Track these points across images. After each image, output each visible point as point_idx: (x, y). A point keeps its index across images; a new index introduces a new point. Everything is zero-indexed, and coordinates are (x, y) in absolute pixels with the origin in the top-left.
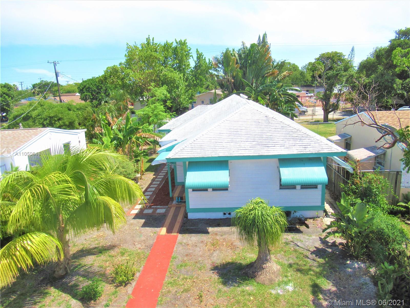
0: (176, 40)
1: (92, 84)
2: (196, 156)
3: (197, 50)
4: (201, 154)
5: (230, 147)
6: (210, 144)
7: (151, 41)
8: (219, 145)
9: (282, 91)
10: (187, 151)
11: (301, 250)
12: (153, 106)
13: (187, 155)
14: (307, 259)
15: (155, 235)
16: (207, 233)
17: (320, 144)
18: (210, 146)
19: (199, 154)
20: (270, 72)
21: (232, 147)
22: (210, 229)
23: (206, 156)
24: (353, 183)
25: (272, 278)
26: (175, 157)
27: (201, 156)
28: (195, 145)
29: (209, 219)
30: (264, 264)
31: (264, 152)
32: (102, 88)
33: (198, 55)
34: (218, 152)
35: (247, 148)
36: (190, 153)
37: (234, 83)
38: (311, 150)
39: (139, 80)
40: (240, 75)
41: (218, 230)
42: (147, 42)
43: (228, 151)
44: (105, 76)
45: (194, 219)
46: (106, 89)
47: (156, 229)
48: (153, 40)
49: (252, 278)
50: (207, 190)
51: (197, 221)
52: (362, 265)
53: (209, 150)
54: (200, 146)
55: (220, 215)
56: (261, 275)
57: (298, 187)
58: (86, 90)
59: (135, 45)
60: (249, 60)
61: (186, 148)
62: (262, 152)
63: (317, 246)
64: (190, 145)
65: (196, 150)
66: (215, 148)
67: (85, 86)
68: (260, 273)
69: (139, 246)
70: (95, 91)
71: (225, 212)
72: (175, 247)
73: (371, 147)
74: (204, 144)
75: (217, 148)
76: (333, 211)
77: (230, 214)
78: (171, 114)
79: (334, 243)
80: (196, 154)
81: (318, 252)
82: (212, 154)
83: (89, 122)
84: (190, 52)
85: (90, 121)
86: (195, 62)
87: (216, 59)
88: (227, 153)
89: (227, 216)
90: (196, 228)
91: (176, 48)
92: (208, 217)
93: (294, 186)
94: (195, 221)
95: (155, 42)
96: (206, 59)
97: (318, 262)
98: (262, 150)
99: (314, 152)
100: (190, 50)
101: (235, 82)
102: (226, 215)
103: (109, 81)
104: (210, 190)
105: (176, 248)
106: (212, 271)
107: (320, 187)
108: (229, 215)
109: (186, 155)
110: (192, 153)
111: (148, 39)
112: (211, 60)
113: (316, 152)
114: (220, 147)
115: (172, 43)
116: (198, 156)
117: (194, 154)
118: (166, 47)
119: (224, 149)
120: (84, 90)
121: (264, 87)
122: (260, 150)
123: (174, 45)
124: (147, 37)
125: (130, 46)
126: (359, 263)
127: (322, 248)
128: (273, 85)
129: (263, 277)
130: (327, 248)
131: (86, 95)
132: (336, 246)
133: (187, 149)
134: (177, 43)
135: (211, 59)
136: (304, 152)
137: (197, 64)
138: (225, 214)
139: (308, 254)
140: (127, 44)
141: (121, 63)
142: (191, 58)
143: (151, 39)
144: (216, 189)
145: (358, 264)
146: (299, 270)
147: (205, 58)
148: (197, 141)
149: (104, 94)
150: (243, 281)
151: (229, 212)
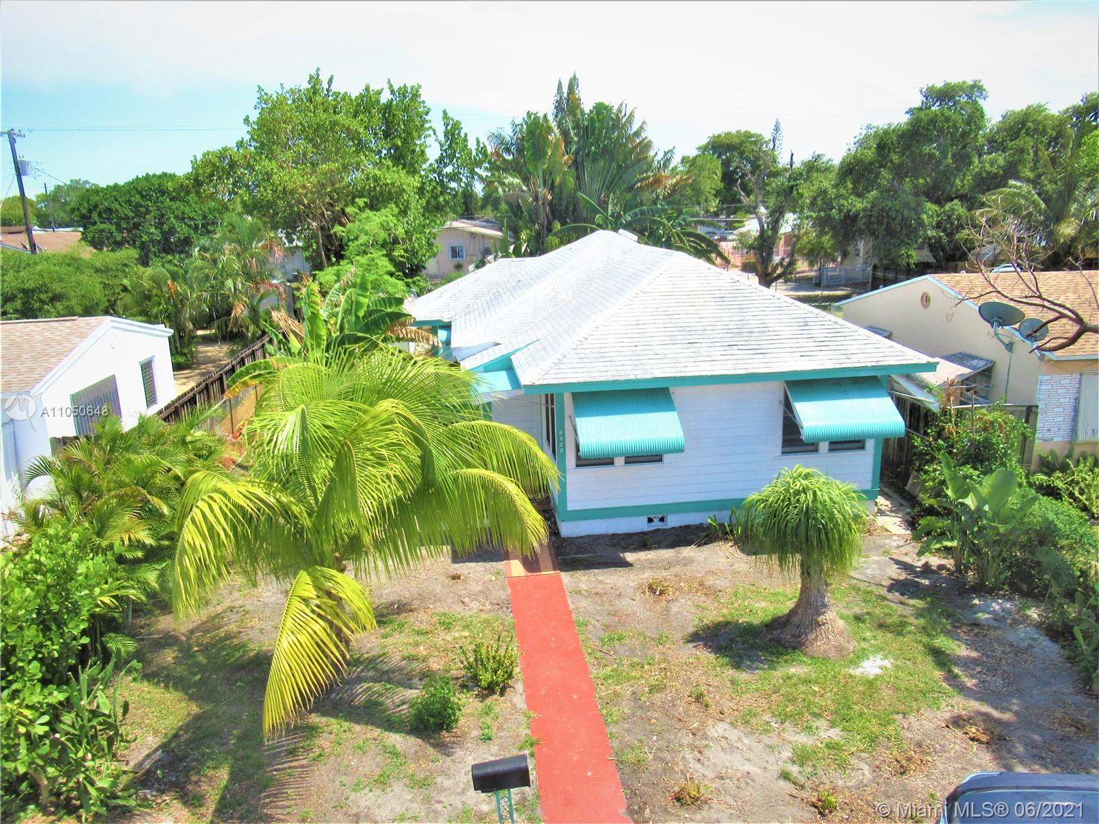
0: (391, 86)
1: (116, 200)
2: (598, 379)
3: (445, 113)
4: (608, 373)
5: (673, 355)
6: (621, 349)
7: (325, 86)
8: (645, 352)
9: (680, 225)
10: (570, 366)
11: (863, 586)
12: (363, 260)
13: (575, 375)
14: (886, 603)
15: (501, 578)
16: (627, 565)
17: (876, 346)
18: (623, 354)
19: (603, 374)
20: (649, 177)
21: (679, 355)
22: (629, 557)
23: (622, 378)
24: (940, 435)
25: (840, 644)
26: (546, 382)
27: (610, 379)
28: (587, 351)
29: (614, 535)
30: (819, 614)
31: (757, 366)
32: (148, 212)
33: (449, 127)
34: (648, 367)
35: (714, 358)
36: (581, 370)
37: (551, 203)
38: (861, 360)
39: (300, 190)
40: (571, 182)
41: (649, 556)
42: (309, 86)
43: (672, 365)
44: (197, 175)
45: (578, 538)
46: (163, 215)
47: (494, 564)
48: (330, 82)
49: (794, 648)
50: (612, 464)
51: (585, 540)
52: (1008, 605)
53: (624, 363)
54: (600, 355)
55: (639, 525)
56: (816, 639)
57: (824, 447)
58: (100, 215)
59: (280, 92)
60: (592, 145)
61: (565, 360)
62: (753, 366)
63: (895, 576)
64: (573, 352)
65: (594, 364)
66: (636, 357)
67: (96, 206)
68: (812, 636)
69: (475, 606)
70: (127, 218)
71: (652, 516)
72: (569, 602)
73: (955, 355)
74: (608, 350)
75: (641, 357)
76: (888, 503)
77: (662, 520)
78: (410, 280)
79: (926, 566)
80: (597, 374)
81: (901, 587)
82: (636, 372)
83: (160, 304)
84: (427, 118)
85: (163, 302)
86: (442, 146)
87: (499, 138)
88: (673, 370)
89: (656, 525)
90: (593, 557)
91: (389, 106)
92: (611, 531)
93: (813, 444)
94: (579, 540)
95: (334, 88)
96: (468, 138)
97: (914, 606)
98: (751, 361)
99: (870, 364)
100: (427, 114)
101: (554, 202)
102: (653, 524)
103: (205, 191)
104: (619, 461)
105: (573, 603)
106: (691, 645)
107: (870, 444)
108: (660, 523)
109: (572, 375)
110: (586, 370)
111: (314, 80)
112: (481, 141)
113: (874, 364)
114: (650, 357)
115: (379, 93)
116: (602, 379)
117: (592, 374)
118: (365, 104)
119: (661, 361)
120: (95, 216)
121: (636, 214)
122: (747, 361)
123: (385, 98)
124: (313, 73)
125: (266, 94)
126: (1000, 601)
127: (906, 579)
128: (658, 211)
129: (820, 643)
130: (917, 577)
131: (102, 231)
132: (933, 572)
133: (569, 361)
134: (392, 92)
135: (484, 140)
136: (849, 365)
137: (445, 151)
138: (650, 520)
139: (883, 592)
140: (260, 89)
141: (242, 142)
142: (431, 132)
143: (324, 79)
144: (634, 459)
145: (998, 604)
146: (881, 626)
147: (466, 135)
148: (586, 342)
149: (156, 228)
150: (778, 658)
151: (661, 516)
